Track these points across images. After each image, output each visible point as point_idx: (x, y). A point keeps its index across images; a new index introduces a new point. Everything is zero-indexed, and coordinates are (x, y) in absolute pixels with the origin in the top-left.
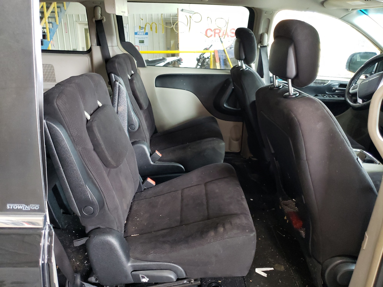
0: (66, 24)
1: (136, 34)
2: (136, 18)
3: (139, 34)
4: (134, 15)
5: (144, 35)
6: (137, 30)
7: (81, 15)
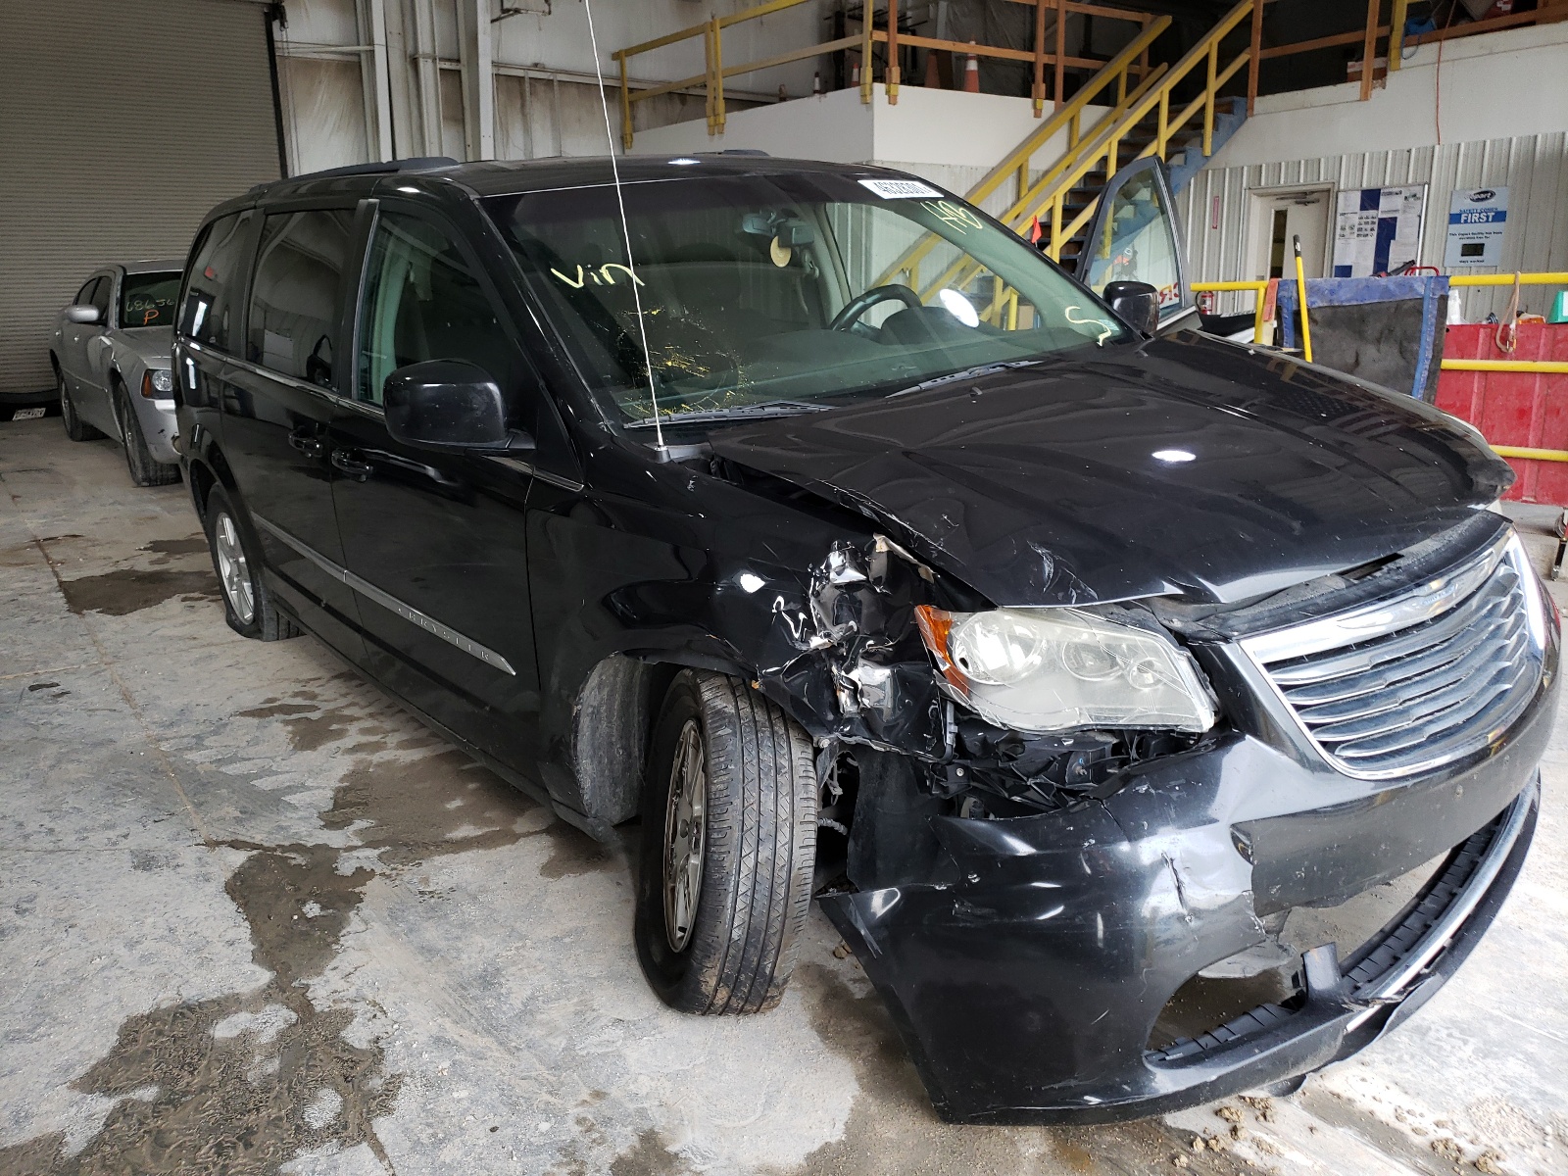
0: (1217, 201)
1: (1455, 219)
2: (1466, 156)
3: (1466, 222)
4: (1459, 145)
5: (1487, 221)
6: (1463, 204)
7: (1268, 166)
